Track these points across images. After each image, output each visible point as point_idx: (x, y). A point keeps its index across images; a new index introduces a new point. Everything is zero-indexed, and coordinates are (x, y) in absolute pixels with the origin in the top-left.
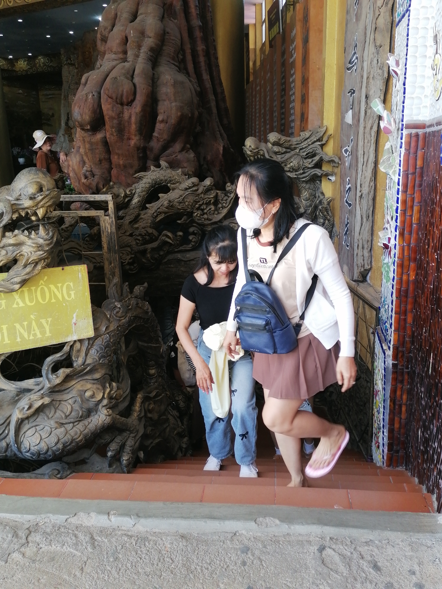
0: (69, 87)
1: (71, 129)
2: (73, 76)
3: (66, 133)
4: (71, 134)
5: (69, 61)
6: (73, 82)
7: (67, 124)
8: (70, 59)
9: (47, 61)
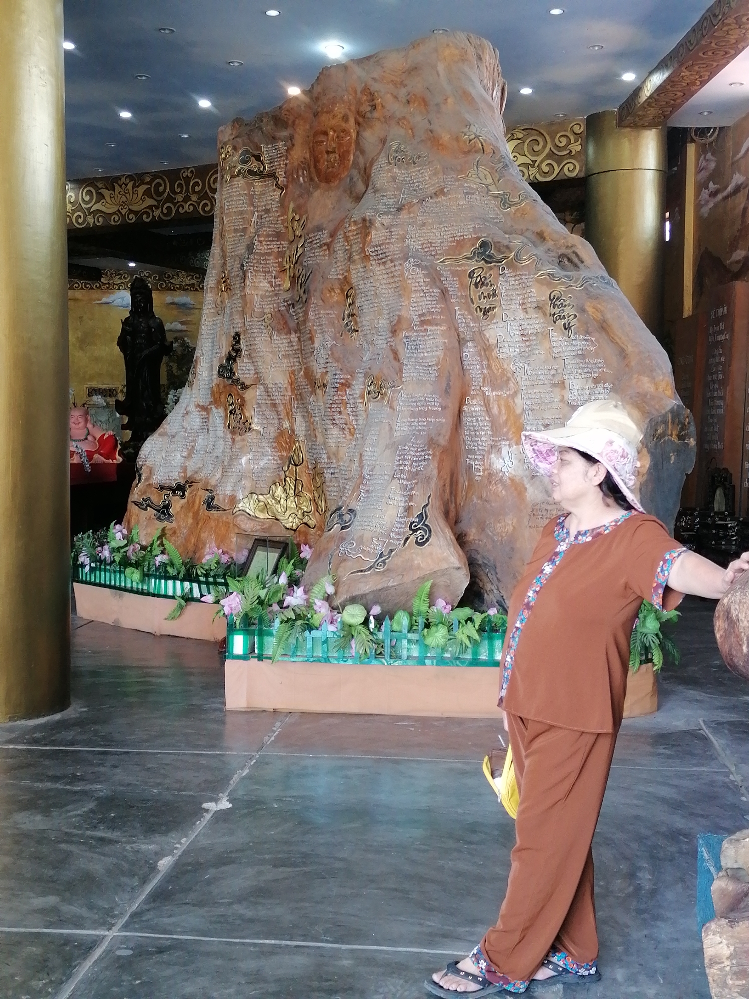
0: (250, 248)
1: (245, 387)
2: (267, 211)
3: (216, 402)
4: (242, 405)
5: (254, 165)
6: (266, 230)
7: (226, 370)
8: (258, 158)
9: (87, 198)
